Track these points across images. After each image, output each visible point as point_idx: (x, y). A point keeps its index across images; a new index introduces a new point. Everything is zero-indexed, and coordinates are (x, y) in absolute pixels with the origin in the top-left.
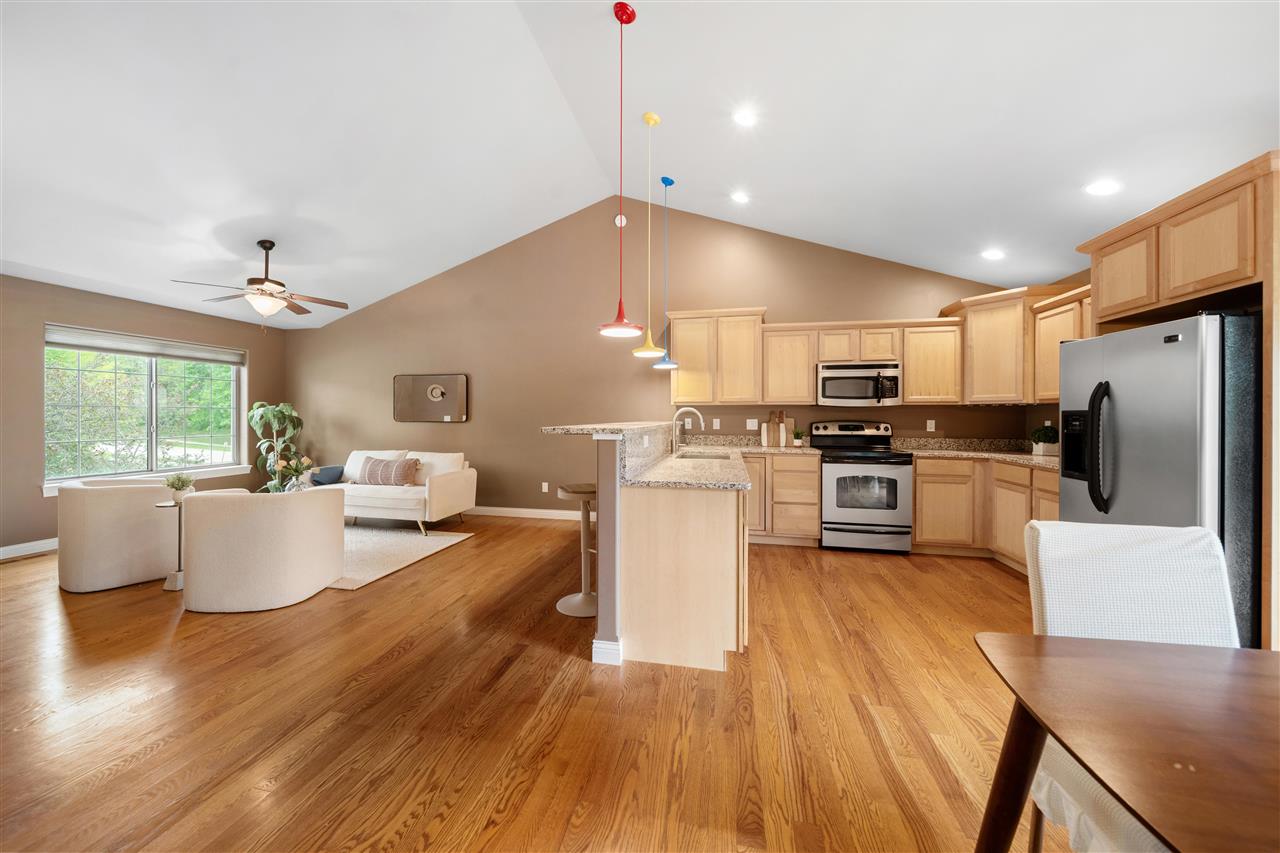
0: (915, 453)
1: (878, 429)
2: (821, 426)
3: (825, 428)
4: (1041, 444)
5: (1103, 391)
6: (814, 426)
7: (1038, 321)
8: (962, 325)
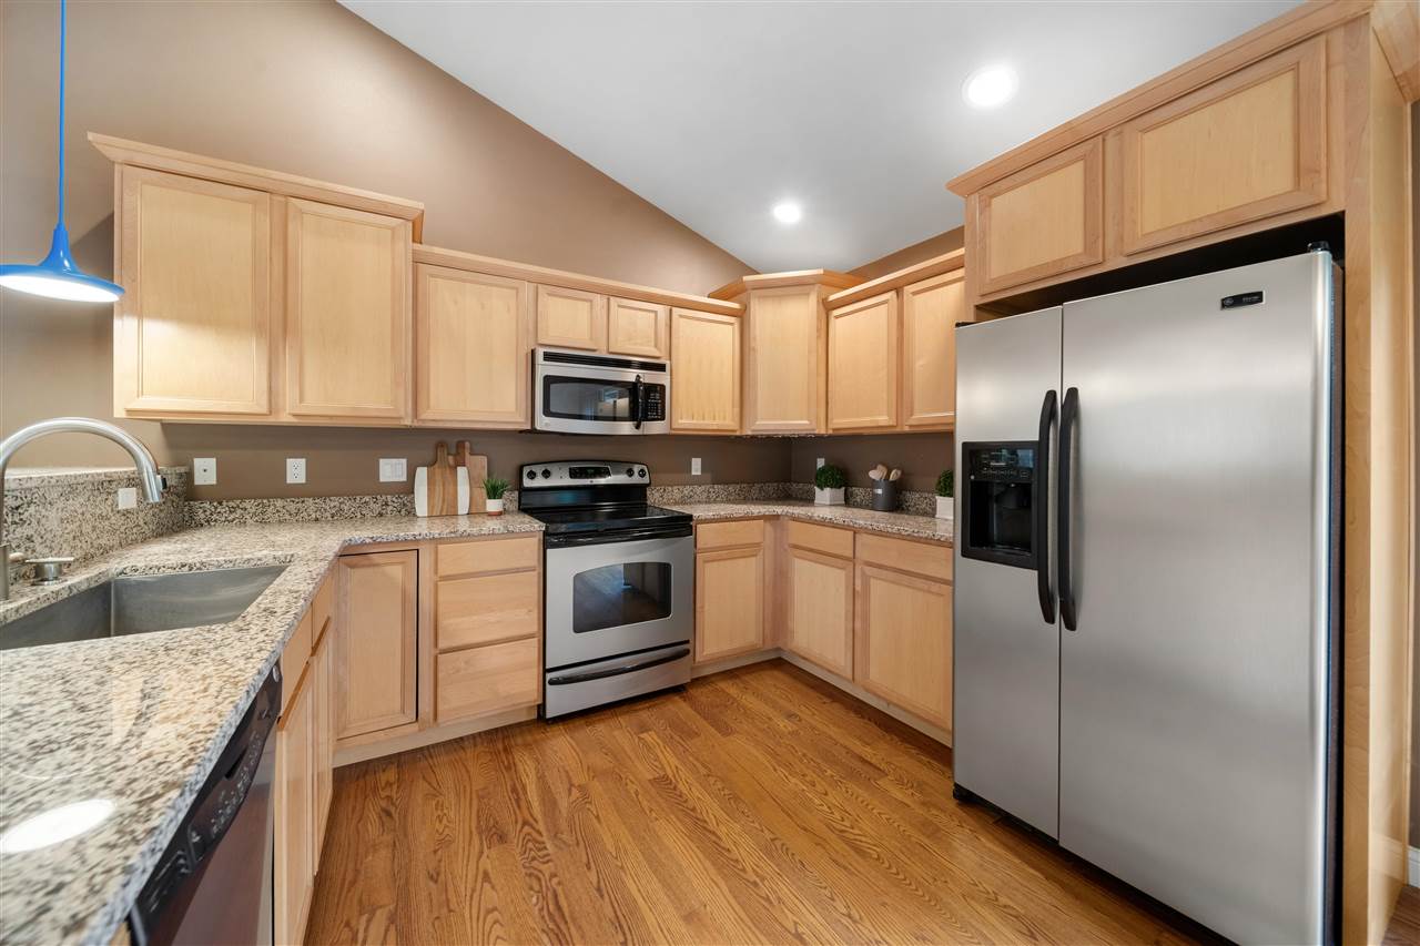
0: (695, 513)
1: (630, 472)
2: (538, 470)
3: (546, 474)
6: (526, 470)
7: (832, 320)
8: (742, 316)
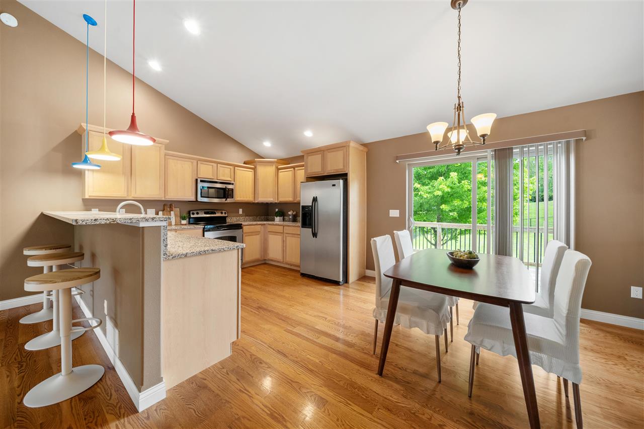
0: (243, 223)
1: (222, 213)
2: (195, 212)
3: (198, 213)
4: (278, 217)
5: (315, 200)
6: (191, 212)
7: (279, 173)
8: (255, 169)
